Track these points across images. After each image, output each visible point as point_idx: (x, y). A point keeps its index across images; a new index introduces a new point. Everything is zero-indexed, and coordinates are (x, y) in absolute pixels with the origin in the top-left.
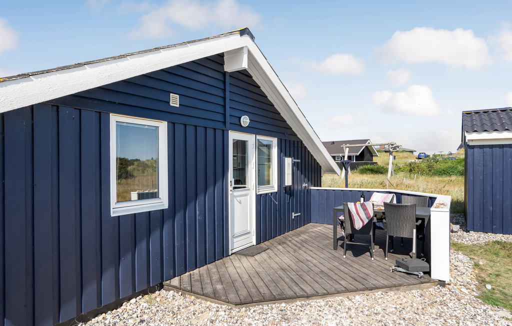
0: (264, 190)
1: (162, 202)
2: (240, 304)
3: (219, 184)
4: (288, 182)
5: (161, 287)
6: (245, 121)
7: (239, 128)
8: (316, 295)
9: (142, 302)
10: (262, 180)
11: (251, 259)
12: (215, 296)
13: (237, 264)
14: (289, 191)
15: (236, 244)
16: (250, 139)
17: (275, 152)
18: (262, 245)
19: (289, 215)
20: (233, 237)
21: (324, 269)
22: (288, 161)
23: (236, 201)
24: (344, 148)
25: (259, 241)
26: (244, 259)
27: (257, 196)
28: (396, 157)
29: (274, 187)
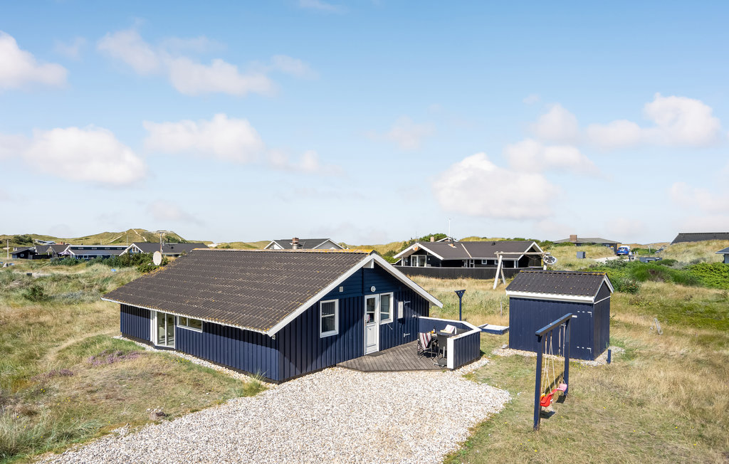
0: (384, 322)
1: (336, 332)
2: (366, 372)
3: (360, 321)
4: (400, 316)
5: (335, 366)
6: (373, 289)
7: (371, 293)
8: (395, 371)
9: (330, 370)
10: (383, 317)
11: (374, 358)
12: (357, 369)
13: (367, 359)
14: (402, 321)
15: (368, 350)
16: (377, 297)
17: (392, 300)
18: (383, 352)
19: (402, 335)
20: (367, 347)
21: (405, 363)
22: (401, 304)
23: (368, 330)
24: (498, 256)
25: (381, 349)
26: (371, 358)
27: (380, 326)
28: (587, 253)
29: (391, 320)
